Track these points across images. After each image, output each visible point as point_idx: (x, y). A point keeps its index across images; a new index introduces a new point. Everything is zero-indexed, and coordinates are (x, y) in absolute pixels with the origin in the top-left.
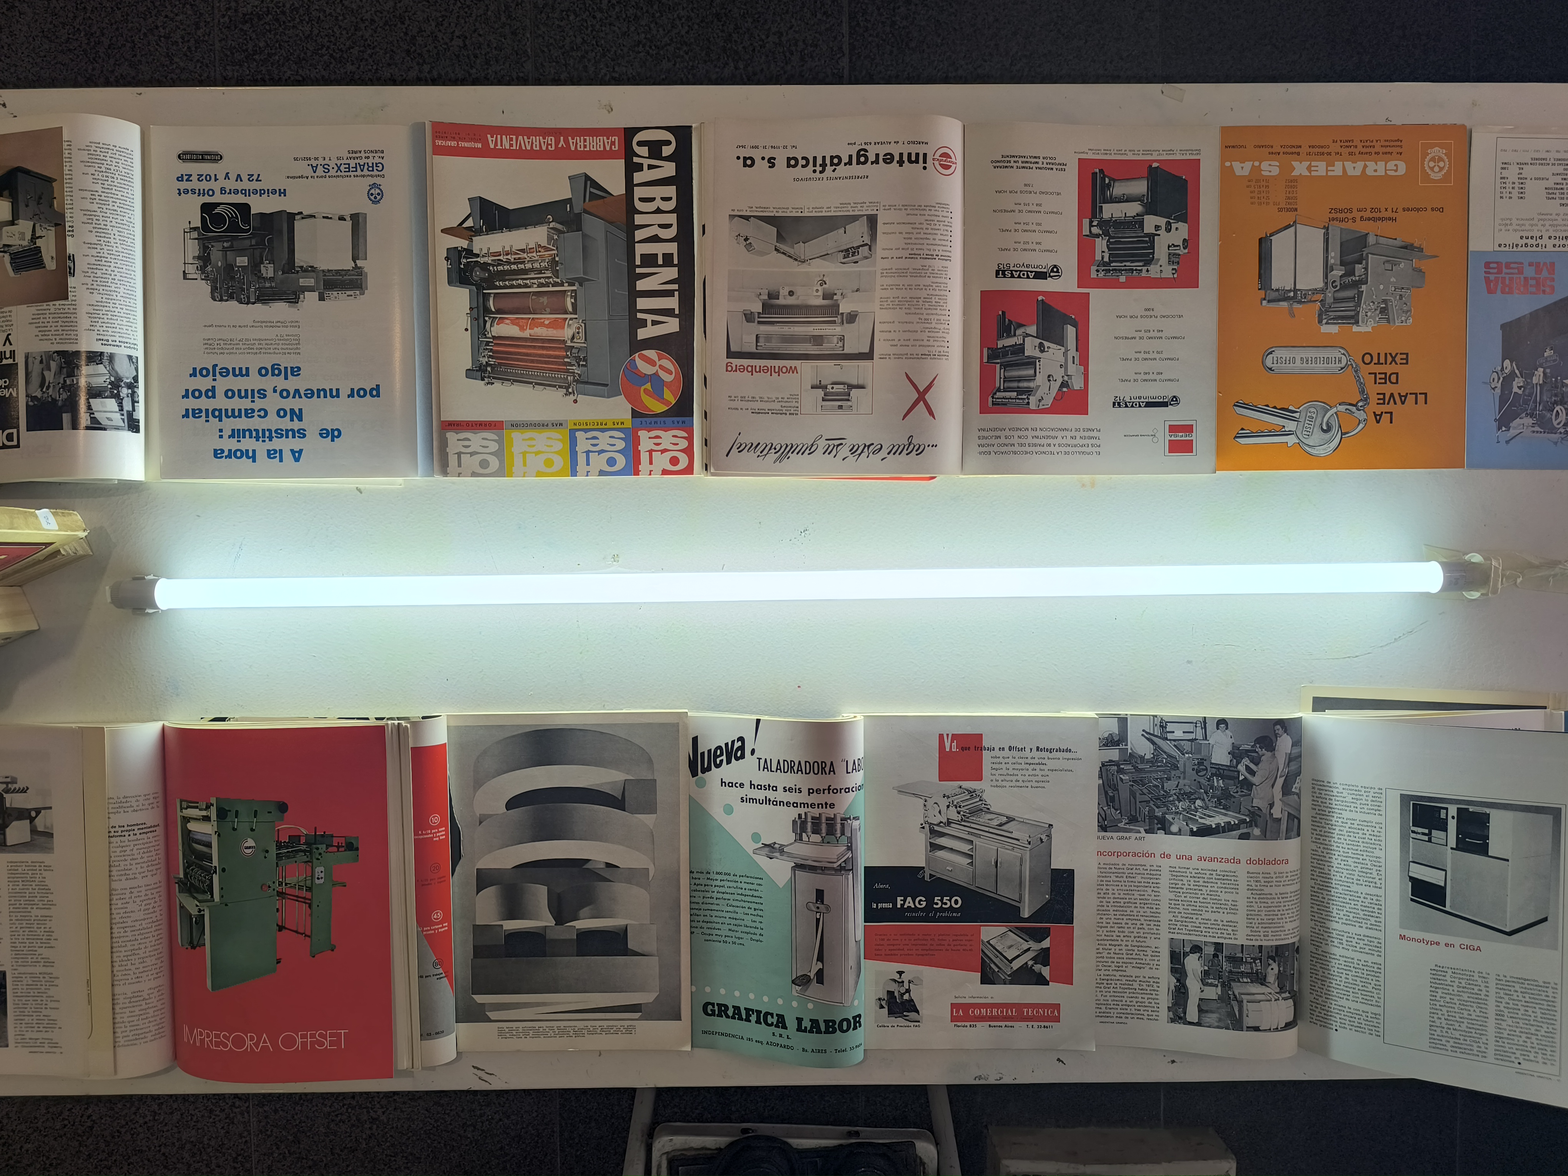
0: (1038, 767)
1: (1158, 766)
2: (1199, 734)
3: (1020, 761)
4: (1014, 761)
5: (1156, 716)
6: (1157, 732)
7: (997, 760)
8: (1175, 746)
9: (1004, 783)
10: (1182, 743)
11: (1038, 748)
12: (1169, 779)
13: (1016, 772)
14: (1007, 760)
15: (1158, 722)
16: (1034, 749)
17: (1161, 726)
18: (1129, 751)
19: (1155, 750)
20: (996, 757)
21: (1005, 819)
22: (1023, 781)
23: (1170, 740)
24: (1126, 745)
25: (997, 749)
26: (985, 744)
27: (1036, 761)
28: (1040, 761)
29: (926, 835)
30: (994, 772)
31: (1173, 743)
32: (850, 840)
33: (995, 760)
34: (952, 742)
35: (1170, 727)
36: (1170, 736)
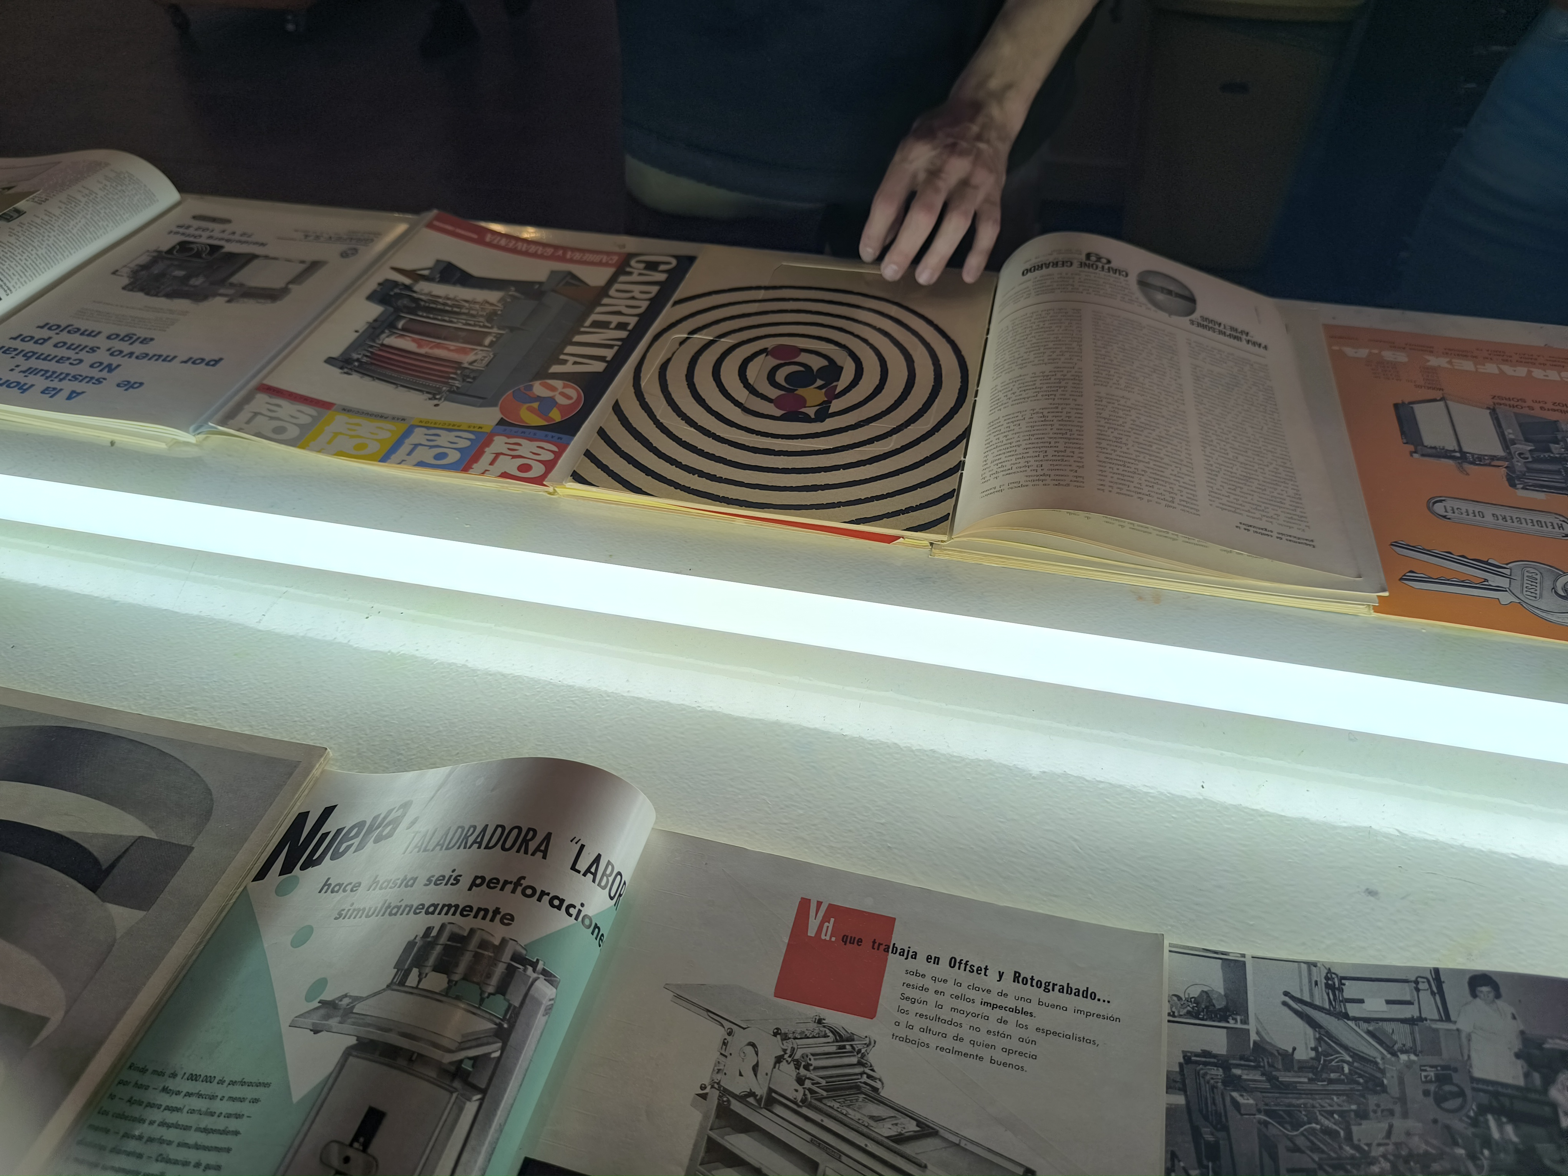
0: (1012, 1017)
1: (1331, 1081)
2: (1429, 1007)
3: (971, 994)
4: (958, 991)
5: (1315, 965)
6: (1321, 997)
7: (919, 981)
8: (1369, 1032)
9: (925, 1037)
10: (1388, 1027)
11: (1017, 976)
12: (1362, 1115)
13: (957, 1017)
14: (940, 986)
15: (1319, 976)
16: (1009, 976)
17: (1327, 986)
18: (1254, 1037)
19: (1319, 1040)
20: (916, 974)
21: (911, 1127)
22: (973, 1043)
23: (1355, 1019)
24: (1245, 1021)
25: (922, 957)
26: (898, 939)
27: (1010, 1003)
28: (1020, 1005)
29: (706, 1117)
30: (906, 1005)
31: (1365, 1026)
32: (513, 1015)
33: (914, 980)
34: (826, 919)
35: (1351, 990)
36: (1353, 1010)
